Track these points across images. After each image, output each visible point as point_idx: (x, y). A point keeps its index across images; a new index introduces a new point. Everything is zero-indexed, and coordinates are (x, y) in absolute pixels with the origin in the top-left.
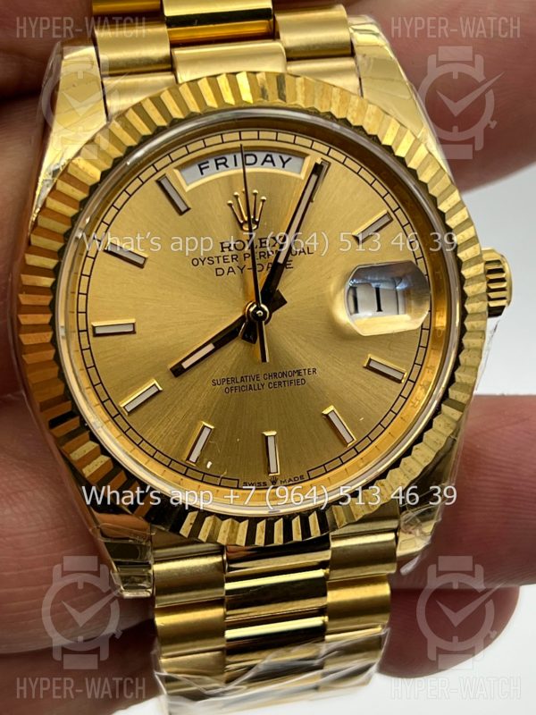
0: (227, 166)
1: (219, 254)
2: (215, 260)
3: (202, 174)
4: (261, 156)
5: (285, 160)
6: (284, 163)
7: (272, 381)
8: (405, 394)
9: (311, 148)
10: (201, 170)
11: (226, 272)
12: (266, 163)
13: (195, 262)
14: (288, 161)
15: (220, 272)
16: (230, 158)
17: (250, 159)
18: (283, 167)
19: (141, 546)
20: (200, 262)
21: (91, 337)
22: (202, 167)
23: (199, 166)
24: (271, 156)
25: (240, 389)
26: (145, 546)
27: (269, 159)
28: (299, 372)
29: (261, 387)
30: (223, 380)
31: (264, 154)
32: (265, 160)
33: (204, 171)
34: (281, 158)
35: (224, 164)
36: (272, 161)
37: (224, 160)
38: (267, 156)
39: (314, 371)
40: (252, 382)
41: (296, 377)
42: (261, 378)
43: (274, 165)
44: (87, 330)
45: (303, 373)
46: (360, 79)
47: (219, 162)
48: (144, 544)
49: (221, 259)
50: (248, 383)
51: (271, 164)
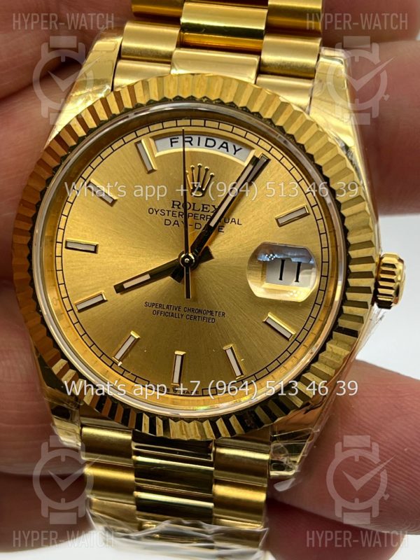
0: (191, 144)
1: (170, 209)
2: (166, 212)
3: (172, 146)
4: (219, 142)
5: (237, 148)
6: (236, 151)
7: (190, 314)
8: (291, 350)
9: (257, 144)
10: (172, 143)
11: (172, 223)
12: (221, 148)
13: (151, 211)
14: (239, 150)
15: (168, 222)
16: (195, 138)
17: (210, 143)
18: (235, 154)
19: (72, 411)
20: (155, 212)
21: (64, 249)
22: (173, 140)
23: (171, 139)
24: (227, 144)
25: (165, 314)
26: (75, 412)
27: (225, 145)
28: (211, 313)
29: (180, 316)
30: (153, 304)
31: (222, 142)
32: (221, 146)
33: (173, 144)
34: (234, 146)
35: (190, 142)
36: (227, 148)
37: (190, 139)
38: (224, 143)
39: (224, 314)
40: (174, 311)
41: (208, 315)
42: (182, 309)
43: (228, 151)
44: (62, 243)
45: (214, 314)
46: (311, 99)
47: (186, 139)
48: (74, 410)
49: (171, 213)
50: (171, 311)
51: (226, 150)
